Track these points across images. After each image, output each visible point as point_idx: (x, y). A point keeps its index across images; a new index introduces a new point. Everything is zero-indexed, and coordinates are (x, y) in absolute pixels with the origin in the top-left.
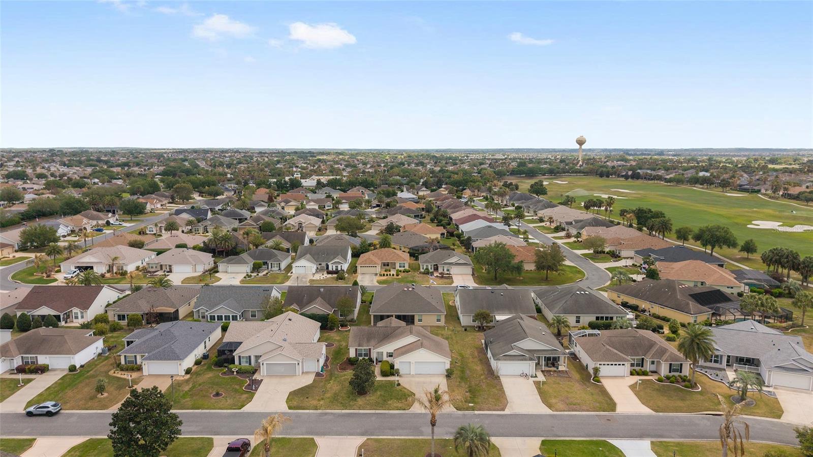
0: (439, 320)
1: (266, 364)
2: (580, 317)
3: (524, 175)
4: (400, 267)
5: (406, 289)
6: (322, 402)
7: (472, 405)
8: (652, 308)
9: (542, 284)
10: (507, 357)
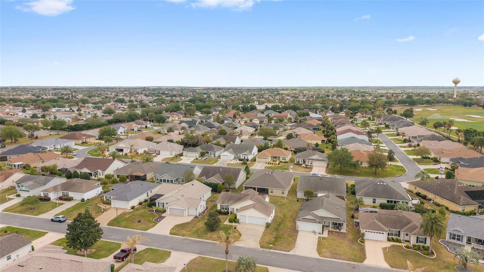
0: (283, 193)
1: (169, 208)
2: (375, 199)
4: (283, 159)
5: (267, 173)
6: (188, 233)
7: (272, 246)
8: (436, 198)
9: (370, 176)
10: (305, 220)
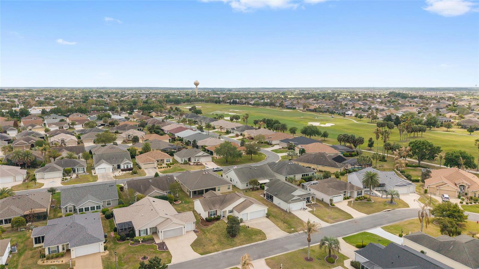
0: (229, 189)
1: (163, 231)
3: (173, 103)
4: (167, 161)
5: (204, 173)
6: (216, 247)
7: (293, 229)
8: (318, 167)
10: (293, 201)
